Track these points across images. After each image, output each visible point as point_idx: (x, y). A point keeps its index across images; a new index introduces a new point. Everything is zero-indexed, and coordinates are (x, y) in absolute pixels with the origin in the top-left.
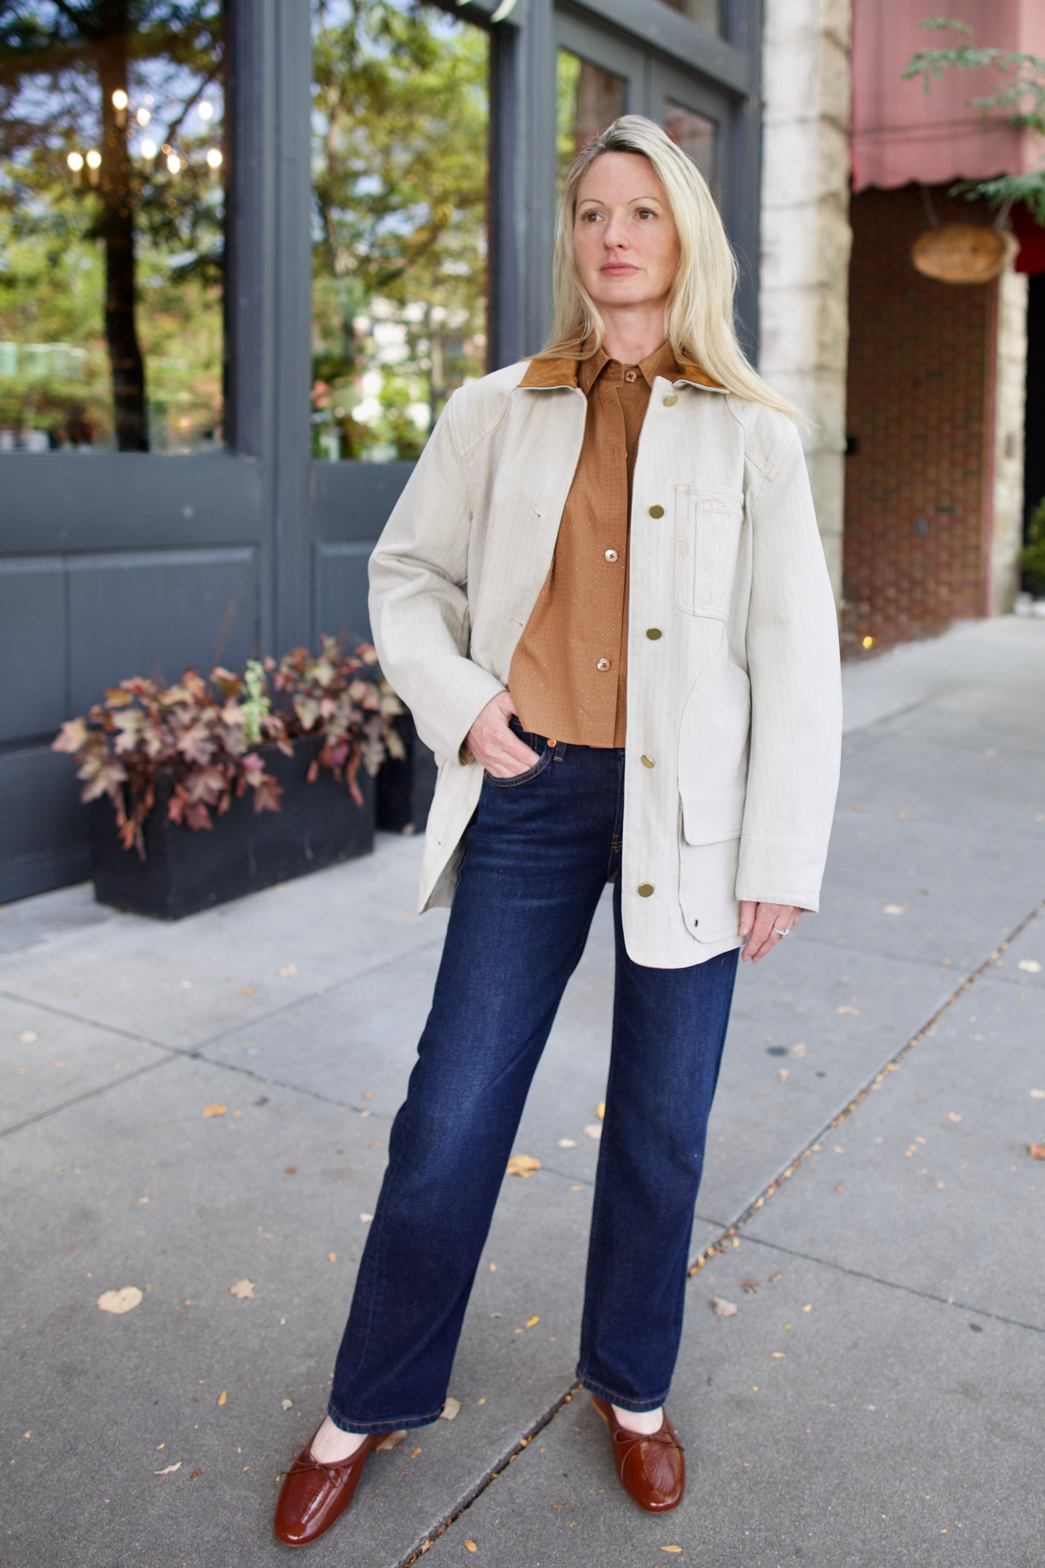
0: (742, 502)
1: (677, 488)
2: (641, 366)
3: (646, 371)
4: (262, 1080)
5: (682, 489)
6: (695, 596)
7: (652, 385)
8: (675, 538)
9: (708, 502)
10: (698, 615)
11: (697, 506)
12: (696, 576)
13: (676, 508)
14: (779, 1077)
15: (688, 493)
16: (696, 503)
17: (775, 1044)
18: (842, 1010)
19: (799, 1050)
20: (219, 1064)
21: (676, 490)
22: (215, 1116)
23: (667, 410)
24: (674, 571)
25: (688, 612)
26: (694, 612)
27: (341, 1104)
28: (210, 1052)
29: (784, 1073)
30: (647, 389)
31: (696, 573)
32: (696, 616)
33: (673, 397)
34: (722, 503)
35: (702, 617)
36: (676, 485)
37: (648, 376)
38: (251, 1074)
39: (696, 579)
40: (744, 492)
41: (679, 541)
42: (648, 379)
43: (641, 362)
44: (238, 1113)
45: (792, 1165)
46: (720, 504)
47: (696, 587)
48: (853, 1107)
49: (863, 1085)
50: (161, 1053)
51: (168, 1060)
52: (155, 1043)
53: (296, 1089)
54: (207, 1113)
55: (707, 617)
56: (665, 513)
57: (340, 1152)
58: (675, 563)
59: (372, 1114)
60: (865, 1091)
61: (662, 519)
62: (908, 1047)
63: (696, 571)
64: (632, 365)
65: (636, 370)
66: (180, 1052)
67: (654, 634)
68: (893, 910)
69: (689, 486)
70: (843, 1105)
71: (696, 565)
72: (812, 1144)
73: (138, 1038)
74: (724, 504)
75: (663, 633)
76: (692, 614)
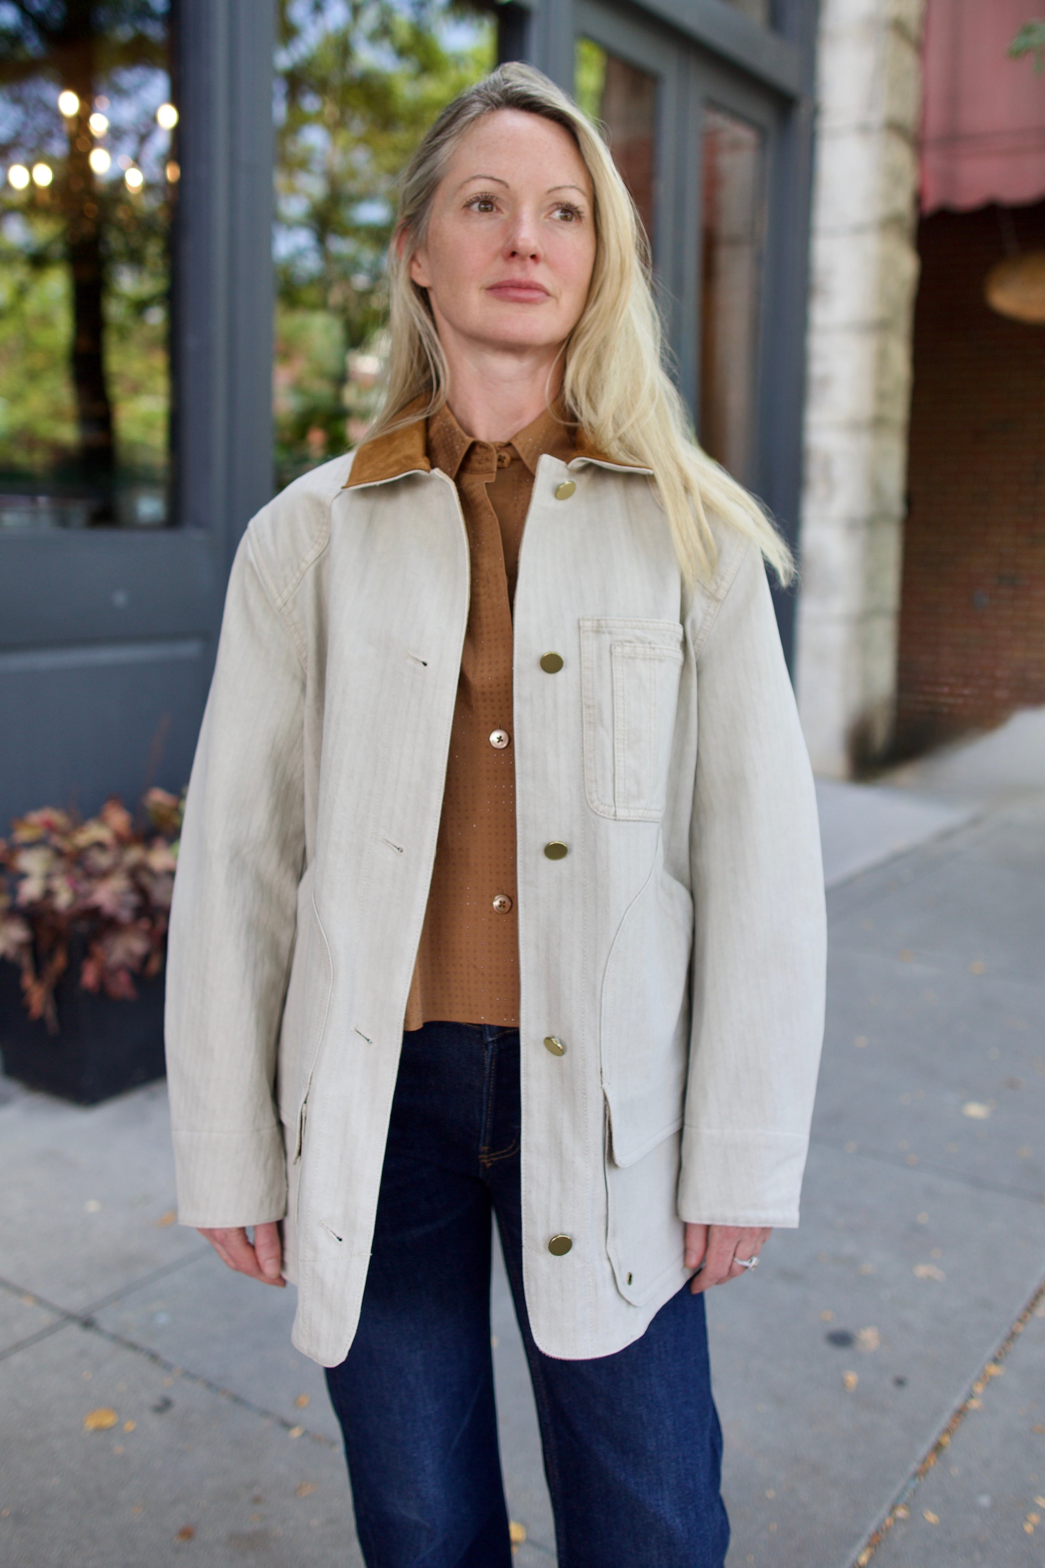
0: (681, 638)
1: (581, 622)
2: (515, 443)
3: (523, 450)
4: (167, 1367)
5: (588, 625)
6: (616, 790)
7: (535, 470)
8: (581, 701)
9: (628, 644)
10: (621, 818)
11: (613, 650)
12: (616, 759)
13: (580, 655)
14: (843, 1383)
15: (598, 631)
16: (611, 646)
17: (838, 1325)
18: (922, 1271)
19: (869, 1337)
20: (116, 1338)
21: (579, 628)
22: (99, 1430)
23: (561, 504)
24: (583, 752)
25: (605, 816)
26: (615, 815)
27: (265, 1413)
28: (107, 1320)
29: (852, 1378)
30: (528, 476)
31: (616, 754)
32: (619, 820)
33: (568, 485)
34: (650, 643)
35: (628, 821)
36: (579, 620)
37: (527, 457)
38: (154, 1357)
39: (616, 763)
40: (683, 622)
41: (588, 707)
42: (527, 462)
43: (515, 436)
44: (130, 1426)
45: (869, 1545)
46: (647, 645)
47: (616, 776)
48: (946, 1440)
49: (957, 1402)
50: (45, 1318)
51: (51, 1330)
52: (40, 1301)
53: (209, 1385)
54: (91, 1424)
55: (635, 821)
56: (564, 664)
57: (257, 1500)
58: (582, 739)
59: (306, 1433)
60: (961, 1413)
61: (560, 674)
62: (1012, 1336)
63: (616, 750)
64: (501, 443)
65: (509, 449)
66: (69, 1317)
67: (556, 851)
68: (976, 1110)
69: (598, 620)
70: (932, 1439)
71: (616, 741)
72: (893, 1508)
73: (19, 1291)
74: (653, 645)
75: (569, 848)
76: (613, 818)
